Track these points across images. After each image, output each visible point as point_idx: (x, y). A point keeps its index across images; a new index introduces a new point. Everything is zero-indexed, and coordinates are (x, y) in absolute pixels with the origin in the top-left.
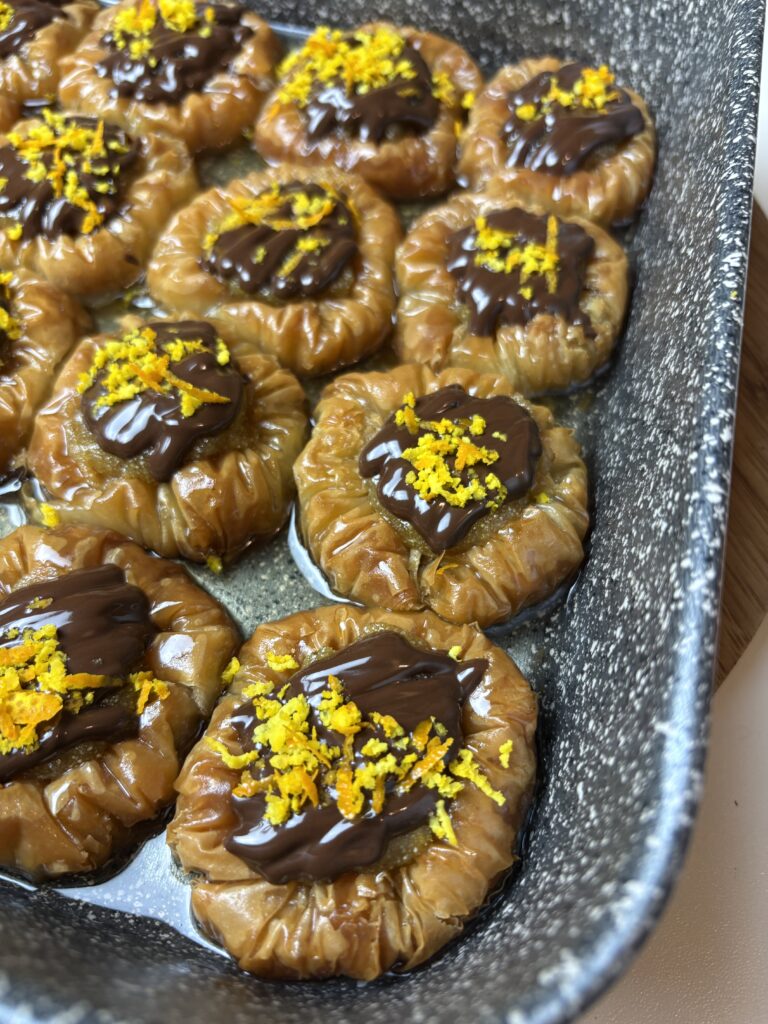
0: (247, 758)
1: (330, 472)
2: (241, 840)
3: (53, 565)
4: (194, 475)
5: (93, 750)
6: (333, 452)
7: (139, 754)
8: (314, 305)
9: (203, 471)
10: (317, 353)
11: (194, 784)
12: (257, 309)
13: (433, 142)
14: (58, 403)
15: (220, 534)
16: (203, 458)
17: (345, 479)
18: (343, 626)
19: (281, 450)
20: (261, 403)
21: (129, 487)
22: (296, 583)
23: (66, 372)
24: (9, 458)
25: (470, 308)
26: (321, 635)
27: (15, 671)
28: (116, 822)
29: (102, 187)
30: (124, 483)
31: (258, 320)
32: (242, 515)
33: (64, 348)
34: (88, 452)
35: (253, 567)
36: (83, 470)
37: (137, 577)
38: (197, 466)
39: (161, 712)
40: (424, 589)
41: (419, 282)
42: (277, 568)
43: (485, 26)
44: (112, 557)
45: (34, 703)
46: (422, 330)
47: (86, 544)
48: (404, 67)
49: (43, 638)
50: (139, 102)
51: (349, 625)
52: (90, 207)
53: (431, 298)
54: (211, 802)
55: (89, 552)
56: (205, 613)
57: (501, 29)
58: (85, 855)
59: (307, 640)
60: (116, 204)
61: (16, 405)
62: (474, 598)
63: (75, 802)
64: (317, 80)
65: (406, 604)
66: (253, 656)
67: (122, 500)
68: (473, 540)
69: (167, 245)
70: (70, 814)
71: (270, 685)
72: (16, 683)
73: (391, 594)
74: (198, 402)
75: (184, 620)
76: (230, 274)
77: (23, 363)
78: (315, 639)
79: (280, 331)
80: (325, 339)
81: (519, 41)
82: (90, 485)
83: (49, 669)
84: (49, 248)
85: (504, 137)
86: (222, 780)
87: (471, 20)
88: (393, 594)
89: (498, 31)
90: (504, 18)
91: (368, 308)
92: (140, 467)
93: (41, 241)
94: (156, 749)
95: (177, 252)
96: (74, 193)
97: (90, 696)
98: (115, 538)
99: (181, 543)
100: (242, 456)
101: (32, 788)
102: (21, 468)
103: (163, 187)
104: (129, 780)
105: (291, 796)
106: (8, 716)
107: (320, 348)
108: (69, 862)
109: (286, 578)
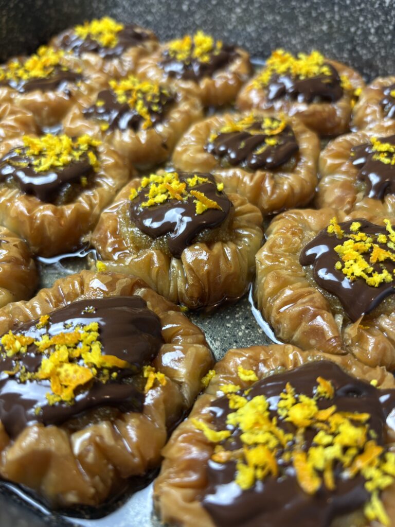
0: (223, 435)
1: (281, 260)
2: (211, 499)
3: (101, 290)
4: (197, 250)
5: (109, 414)
6: (283, 249)
7: (141, 422)
8: (272, 174)
9: (202, 248)
10: (272, 199)
11: (181, 449)
12: (239, 172)
13: (339, 108)
14: (117, 206)
15: (207, 290)
16: (203, 241)
17: (291, 265)
18: (291, 357)
19: (249, 246)
20: (238, 219)
21: (155, 254)
22: (249, 332)
23: (124, 191)
24: (81, 236)
25: (367, 184)
26: (275, 360)
27: (66, 348)
28: (117, 471)
29: (155, 108)
30: (152, 251)
31: (239, 178)
32: (222, 280)
33: (123, 182)
34: (133, 231)
35: (222, 318)
36: (127, 243)
37: (153, 306)
38: (199, 246)
39: (161, 395)
40: (346, 340)
41: (334, 169)
42: (237, 321)
43: (368, 61)
44: (140, 292)
45: (76, 372)
46: (337, 192)
47: (123, 282)
48: (325, 70)
49: (89, 331)
50: (179, 80)
51: (295, 356)
52: (147, 117)
53: (342, 178)
54: (192, 465)
55: (125, 286)
56: (195, 336)
57: (376, 62)
58: (92, 490)
59: (265, 362)
60: (161, 117)
61: (92, 206)
62: (385, 349)
63: (92, 448)
64: (276, 73)
65: (335, 347)
66: (225, 368)
67: (150, 261)
68: (382, 310)
69: (187, 140)
70: (86, 456)
71: (238, 387)
72: (65, 356)
73: (325, 339)
74: (205, 207)
75: (180, 338)
76: (223, 154)
77: (99, 185)
78: (271, 362)
79: (252, 184)
80: (278, 191)
81: (386, 69)
82: (130, 251)
83: (90, 350)
84: (121, 136)
85: (383, 107)
86: (203, 450)
87: (360, 57)
88: (327, 339)
89: (374, 63)
90: (378, 56)
91: (303, 179)
92: (163, 242)
93: (117, 132)
94: (153, 421)
95: (192, 143)
96: (140, 109)
97: (115, 374)
98: (142, 283)
99: (181, 293)
100: (226, 245)
101: (64, 433)
102: (87, 243)
103: (187, 113)
104: (131, 439)
105: (256, 467)
106: (57, 378)
107: (275, 196)
108: (81, 494)
109: (243, 327)
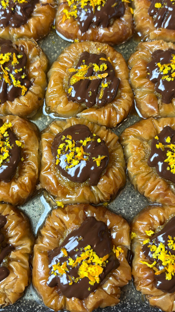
1: (141, 168)
5: (111, 274)
6: (139, 161)
11: (142, 274)
16: (104, 175)
17: (145, 169)
21: (84, 189)
38: (103, 178)
41: (141, 86)
45: (95, 270)
47: (81, 213)
55: (83, 216)
56: (121, 222)
61: (34, 171)
63: (113, 289)
70: (113, 292)
71: (149, 240)
72: (87, 265)
79: (106, 119)
80: (119, 116)
83: (94, 258)
85: (151, 15)
86: (149, 271)
91: (128, 100)
92: (86, 184)
96: (16, 83)
97: (107, 261)
105: (171, 272)
